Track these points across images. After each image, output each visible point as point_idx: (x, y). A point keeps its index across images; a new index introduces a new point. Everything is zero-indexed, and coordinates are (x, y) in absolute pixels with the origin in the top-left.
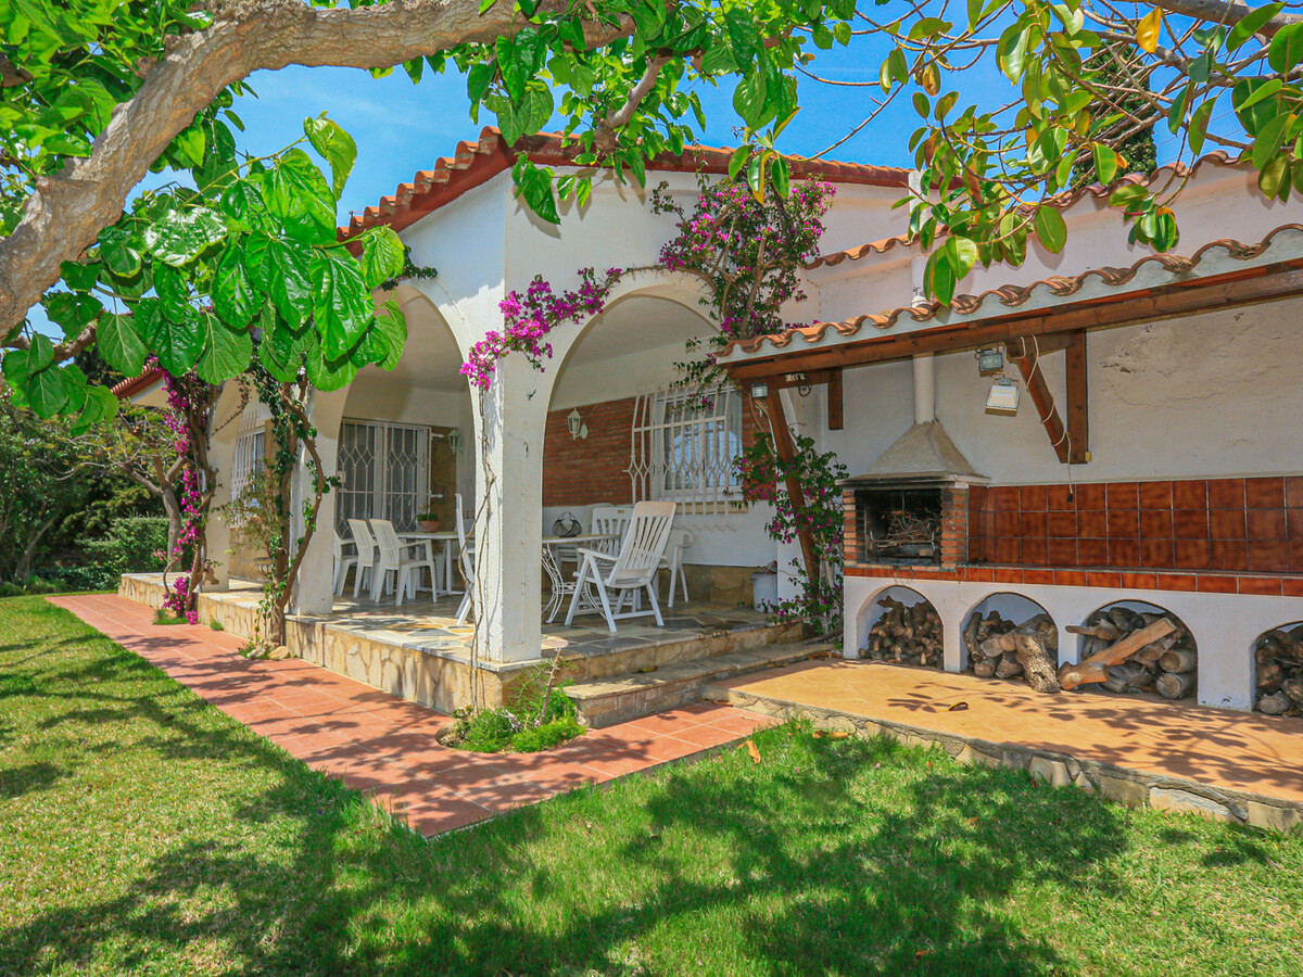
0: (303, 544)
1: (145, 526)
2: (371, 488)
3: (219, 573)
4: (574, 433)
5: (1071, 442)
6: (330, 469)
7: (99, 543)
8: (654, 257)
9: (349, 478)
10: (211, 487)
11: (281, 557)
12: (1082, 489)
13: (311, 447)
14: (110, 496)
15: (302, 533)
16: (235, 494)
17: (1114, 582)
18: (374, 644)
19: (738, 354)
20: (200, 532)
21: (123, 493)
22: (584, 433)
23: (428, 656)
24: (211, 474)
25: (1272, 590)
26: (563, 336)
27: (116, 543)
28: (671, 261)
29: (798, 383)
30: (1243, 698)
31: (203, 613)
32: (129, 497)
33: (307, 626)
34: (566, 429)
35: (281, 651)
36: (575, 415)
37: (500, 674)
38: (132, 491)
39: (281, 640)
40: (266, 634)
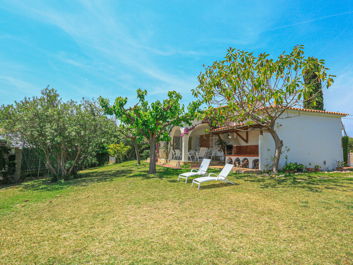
0: (169, 152)
1: (148, 152)
2: (179, 146)
3: (160, 156)
4: (204, 138)
5: (246, 141)
6: (172, 144)
7: (142, 154)
8: (201, 123)
9: (176, 144)
10: (159, 146)
11: (167, 153)
12: (247, 146)
13: (170, 141)
14: (141, 147)
15: (169, 151)
16: (162, 147)
17: (244, 156)
18: (175, 162)
19: (211, 132)
20: (158, 151)
21: (144, 146)
22: (206, 138)
23: (179, 162)
24: (159, 144)
25: (253, 156)
26: (190, 132)
27: (144, 154)
28: (203, 123)
29: (221, 134)
30: (251, 167)
31: (159, 161)
32: (144, 147)
33: (169, 161)
34: (203, 137)
35: (167, 164)
36: (204, 136)
37: (184, 162)
38: (145, 146)
39: (167, 163)
40: (165, 162)
